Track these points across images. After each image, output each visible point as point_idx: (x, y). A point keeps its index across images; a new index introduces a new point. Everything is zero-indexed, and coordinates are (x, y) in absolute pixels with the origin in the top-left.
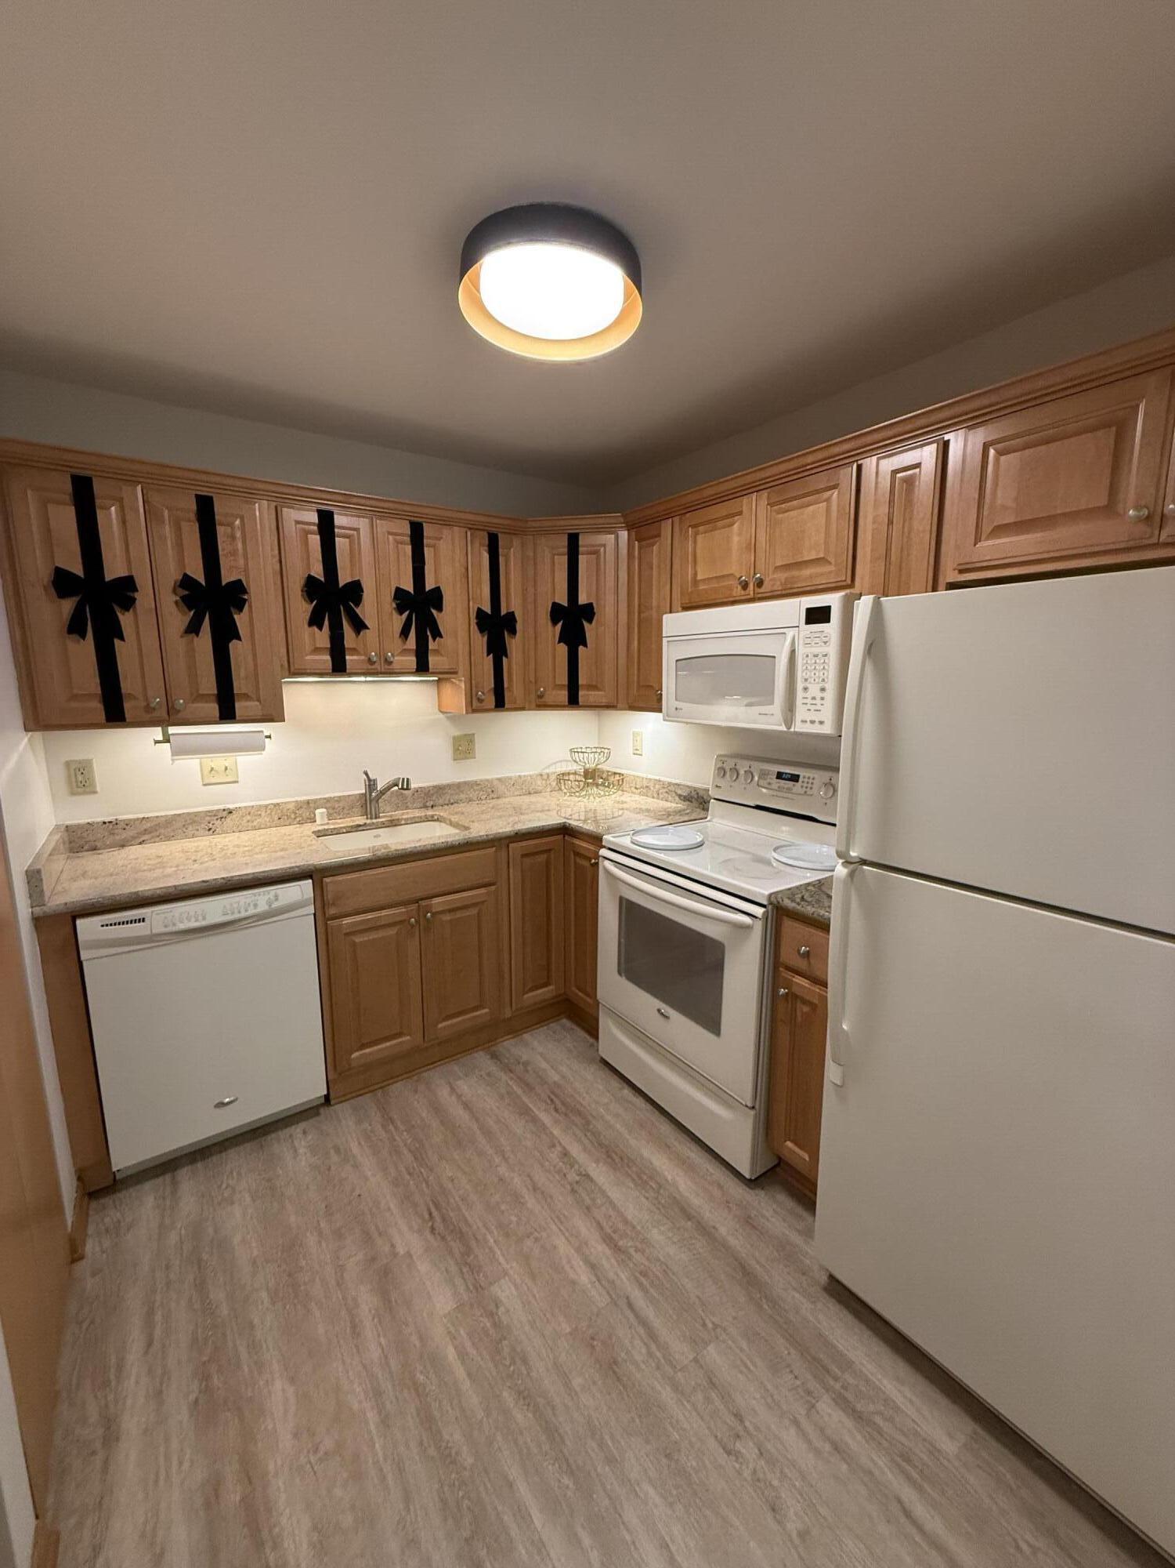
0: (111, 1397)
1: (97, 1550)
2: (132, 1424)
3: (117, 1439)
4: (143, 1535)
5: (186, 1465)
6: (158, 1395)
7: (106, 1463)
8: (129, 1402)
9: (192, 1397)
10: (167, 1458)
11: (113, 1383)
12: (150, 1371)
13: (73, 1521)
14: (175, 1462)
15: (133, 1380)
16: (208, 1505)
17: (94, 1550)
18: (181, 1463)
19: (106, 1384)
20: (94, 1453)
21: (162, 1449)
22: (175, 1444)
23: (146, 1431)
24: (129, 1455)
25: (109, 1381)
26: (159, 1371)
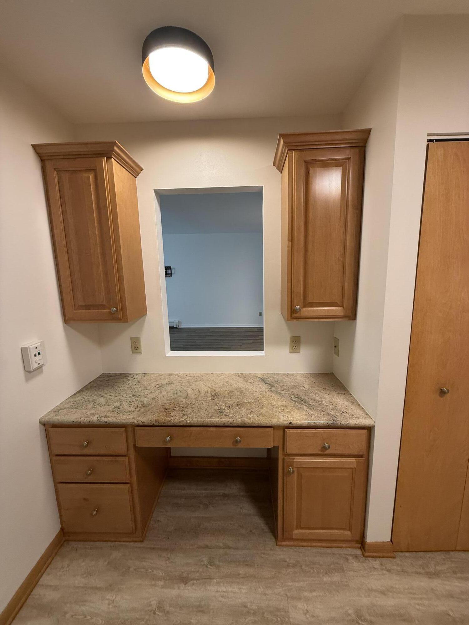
0: (448, 575)
1: (389, 571)
2: (436, 584)
3: (430, 578)
4: (392, 587)
5: (417, 607)
6: (451, 596)
7: (420, 573)
8: (447, 583)
9: (451, 613)
10: (421, 599)
11: (455, 576)
12: (462, 593)
13: (399, 562)
14: (420, 602)
15: (457, 584)
16: (400, 615)
17: (389, 570)
18: (418, 604)
19: (455, 573)
20: (424, 569)
21: (425, 596)
22: (426, 602)
23: (432, 589)
24: (422, 583)
25: (456, 574)
26: (463, 597)
